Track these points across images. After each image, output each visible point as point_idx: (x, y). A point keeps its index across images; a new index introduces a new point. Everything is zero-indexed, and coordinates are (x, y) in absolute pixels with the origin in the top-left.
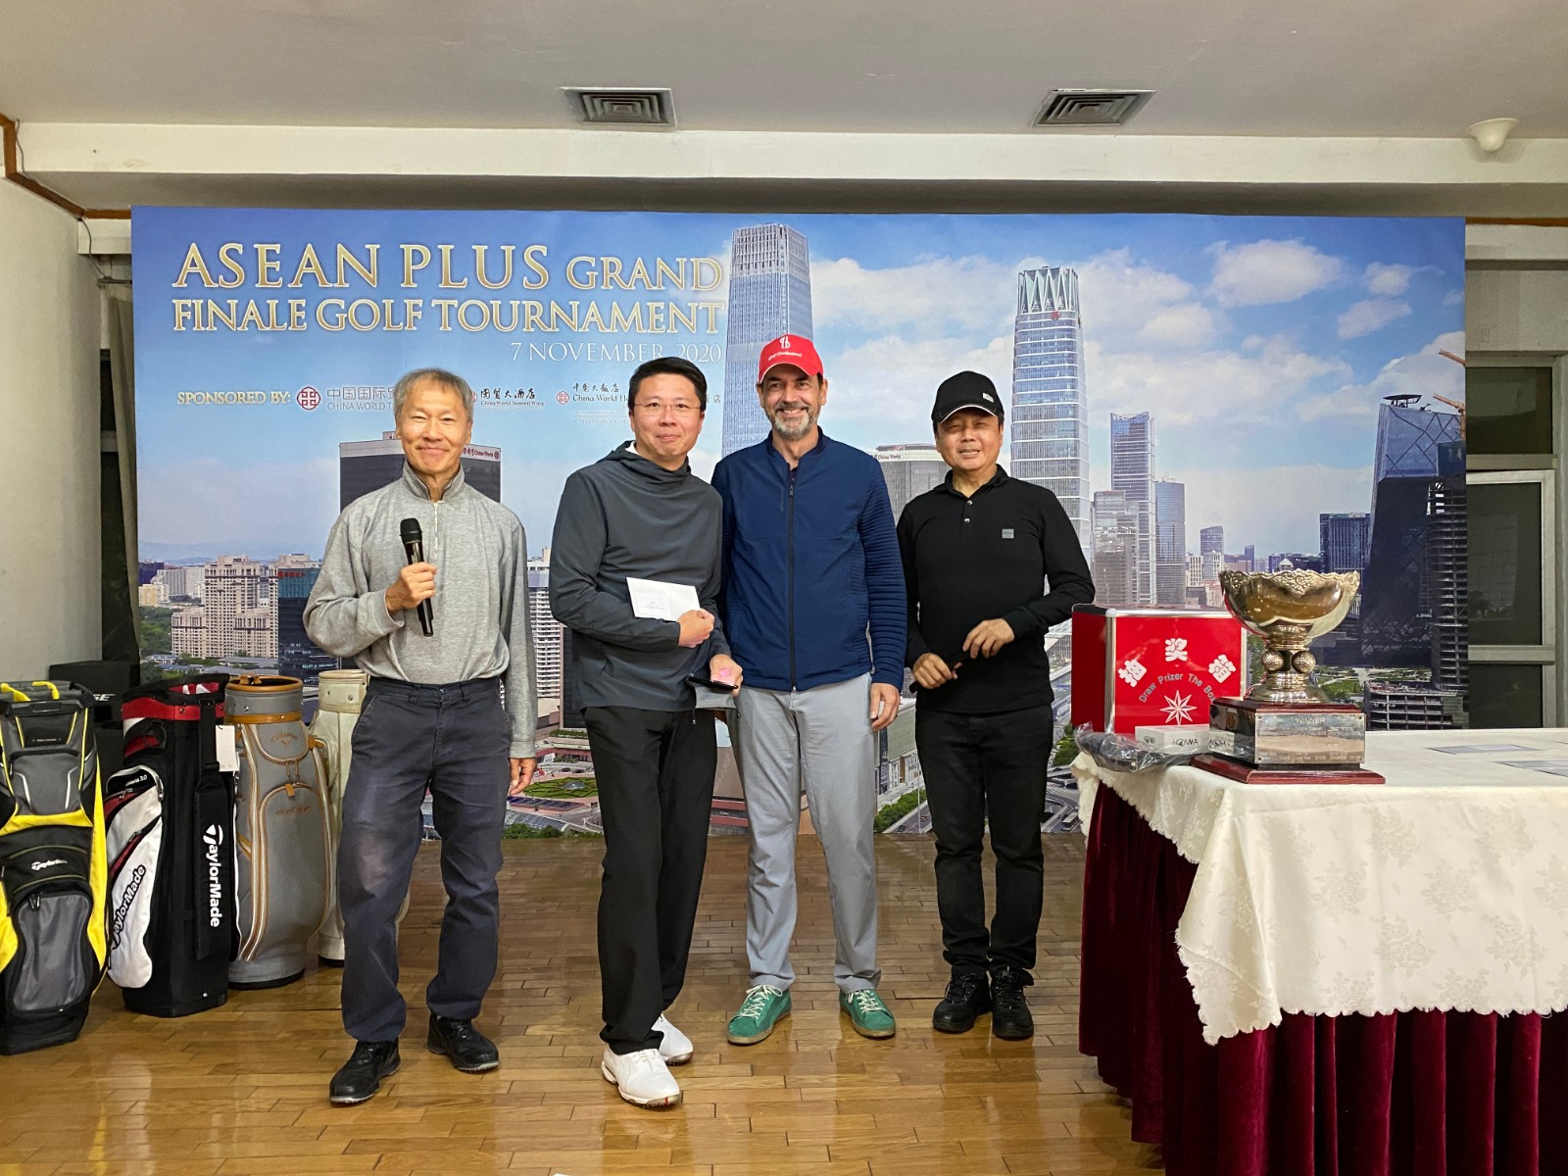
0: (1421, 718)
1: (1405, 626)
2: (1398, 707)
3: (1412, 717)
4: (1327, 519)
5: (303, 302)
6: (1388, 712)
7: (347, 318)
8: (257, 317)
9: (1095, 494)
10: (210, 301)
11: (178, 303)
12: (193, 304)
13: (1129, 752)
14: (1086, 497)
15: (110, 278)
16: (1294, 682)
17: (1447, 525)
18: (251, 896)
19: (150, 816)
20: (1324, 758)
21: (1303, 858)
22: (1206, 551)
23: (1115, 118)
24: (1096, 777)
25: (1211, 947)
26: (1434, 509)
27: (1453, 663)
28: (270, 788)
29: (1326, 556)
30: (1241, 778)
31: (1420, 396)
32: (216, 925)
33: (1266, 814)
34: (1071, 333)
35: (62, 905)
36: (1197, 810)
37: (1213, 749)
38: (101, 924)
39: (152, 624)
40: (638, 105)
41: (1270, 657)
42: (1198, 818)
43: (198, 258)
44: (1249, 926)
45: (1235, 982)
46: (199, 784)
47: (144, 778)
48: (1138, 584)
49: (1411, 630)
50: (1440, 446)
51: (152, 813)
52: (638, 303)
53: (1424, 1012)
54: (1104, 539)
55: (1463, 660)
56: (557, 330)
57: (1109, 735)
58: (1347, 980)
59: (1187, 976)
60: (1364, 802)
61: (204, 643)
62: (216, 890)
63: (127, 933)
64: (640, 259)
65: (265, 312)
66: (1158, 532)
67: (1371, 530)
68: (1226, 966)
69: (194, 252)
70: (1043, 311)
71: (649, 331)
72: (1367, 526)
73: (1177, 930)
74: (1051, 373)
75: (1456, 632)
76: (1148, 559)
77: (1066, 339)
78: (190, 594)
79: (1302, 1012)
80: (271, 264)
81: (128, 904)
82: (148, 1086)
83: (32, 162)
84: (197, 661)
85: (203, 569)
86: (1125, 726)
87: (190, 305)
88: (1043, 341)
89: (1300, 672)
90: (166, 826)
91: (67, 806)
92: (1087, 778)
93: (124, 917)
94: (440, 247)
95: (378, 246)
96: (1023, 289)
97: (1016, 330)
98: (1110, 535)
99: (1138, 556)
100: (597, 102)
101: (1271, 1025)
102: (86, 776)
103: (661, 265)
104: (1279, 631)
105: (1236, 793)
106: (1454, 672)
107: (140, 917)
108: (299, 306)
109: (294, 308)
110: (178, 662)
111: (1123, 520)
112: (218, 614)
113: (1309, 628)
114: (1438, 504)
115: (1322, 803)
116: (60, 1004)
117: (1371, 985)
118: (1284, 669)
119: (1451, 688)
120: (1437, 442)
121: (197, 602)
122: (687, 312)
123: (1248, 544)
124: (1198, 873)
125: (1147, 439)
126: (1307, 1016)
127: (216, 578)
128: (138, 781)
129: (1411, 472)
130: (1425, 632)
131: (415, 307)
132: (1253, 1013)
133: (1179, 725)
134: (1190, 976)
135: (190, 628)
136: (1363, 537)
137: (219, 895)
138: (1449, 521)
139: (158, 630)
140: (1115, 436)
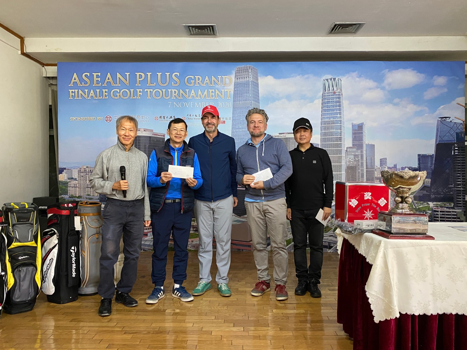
0: (450, 218)
1: (445, 189)
2: (443, 215)
3: (447, 218)
4: (420, 155)
5: (107, 90)
6: (439, 216)
7: (120, 95)
8: (93, 95)
9: (347, 148)
10: (80, 90)
11: (71, 91)
12: (75, 91)
13: (351, 228)
14: (344, 149)
15: (52, 84)
16: (405, 206)
17: (458, 158)
18: (85, 268)
19: (54, 243)
20: (414, 231)
21: (407, 263)
22: (382, 165)
23: (353, 31)
24: (343, 236)
25: (377, 291)
26: (454, 153)
27: (460, 201)
28: (91, 235)
29: (419, 167)
30: (387, 237)
31: (450, 117)
32: (74, 276)
33: (395, 249)
34: (339, 98)
35: (27, 270)
36: (372, 247)
37: (379, 228)
38: (39, 276)
39: (62, 186)
40: (206, 29)
41: (397, 198)
42: (373, 250)
43: (76, 78)
44: (389, 285)
45: (385, 303)
46: (69, 234)
47: (53, 232)
48: (360, 176)
49: (447, 190)
50: (457, 133)
51: (55, 242)
52: (206, 90)
53: (447, 314)
54: (350, 161)
55: (464, 200)
56: (182, 98)
57: (346, 223)
58: (422, 303)
59: (369, 301)
60: (427, 246)
61: (77, 192)
62: (74, 266)
63: (47, 278)
64: (207, 76)
65: (96, 93)
66: (366, 160)
67: (434, 159)
68: (382, 298)
69: (75, 75)
70: (331, 91)
71: (210, 98)
72: (433, 158)
73: (366, 286)
74: (333, 110)
75: (462, 191)
76: (363, 168)
77: (338, 100)
78: (73, 177)
79: (406, 313)
80: (97, 79)
81: (48, 270)
82: (54, 325)
83: (29, 49)
84: (76, 197)
85: (77, 170)
86: (351, 220)
87: (74, 91)
88: (330, 100)
89: (407, 203)
90: (59, 247)
91: (29, 240)
92: (340, 236)
93: (47, 273)
94: (147, 73)
95: (129, 73)
96: (324, 85)
97: (322, 97)
98: (351, 160)
99: (360, 167)
100: (194, 29)
101: (396, 317)
102: (35, 231)
103: (213, 78)
104: (400, 190)
105: (385, 242)
106: (460, 204)
107: (51, 274)
108: (106, 91)
109: (104, 92)
110: (70, 197)
111: (355, 156)
112: (82, 183)
113: (410, 189)
114: (456, 151)
115: (413, 246)
116: (27, 299)
117: (430, 305)
118: (402, 202)
119: (460, 209)
120: (456, 131)
121: (76, 179)
122: (221, 93)
123: (395, 163)
124: (372, 268)
125: (363, 131)
126: (408, 315)
127: (81, 172)
128: (51, 233)
129: (447, 141)
130: (452, 191)
131: (140, 92)
132: (390, 313)
133: (369, 220)
134: (370, 301)
135: (73, 187)
136: (432, 161)
137: (75, 267)
138: (459, 156)
139: (64, 188)
140: (353, 130)
